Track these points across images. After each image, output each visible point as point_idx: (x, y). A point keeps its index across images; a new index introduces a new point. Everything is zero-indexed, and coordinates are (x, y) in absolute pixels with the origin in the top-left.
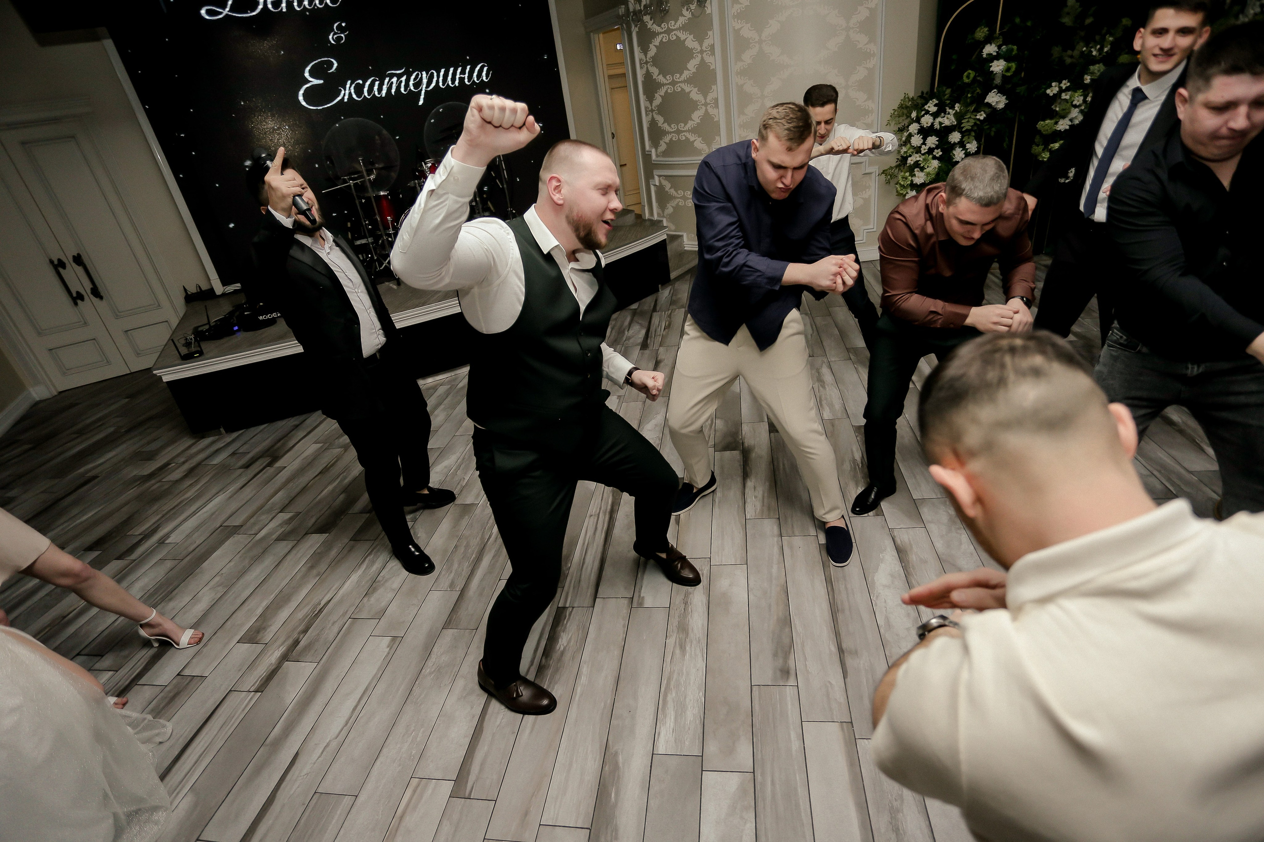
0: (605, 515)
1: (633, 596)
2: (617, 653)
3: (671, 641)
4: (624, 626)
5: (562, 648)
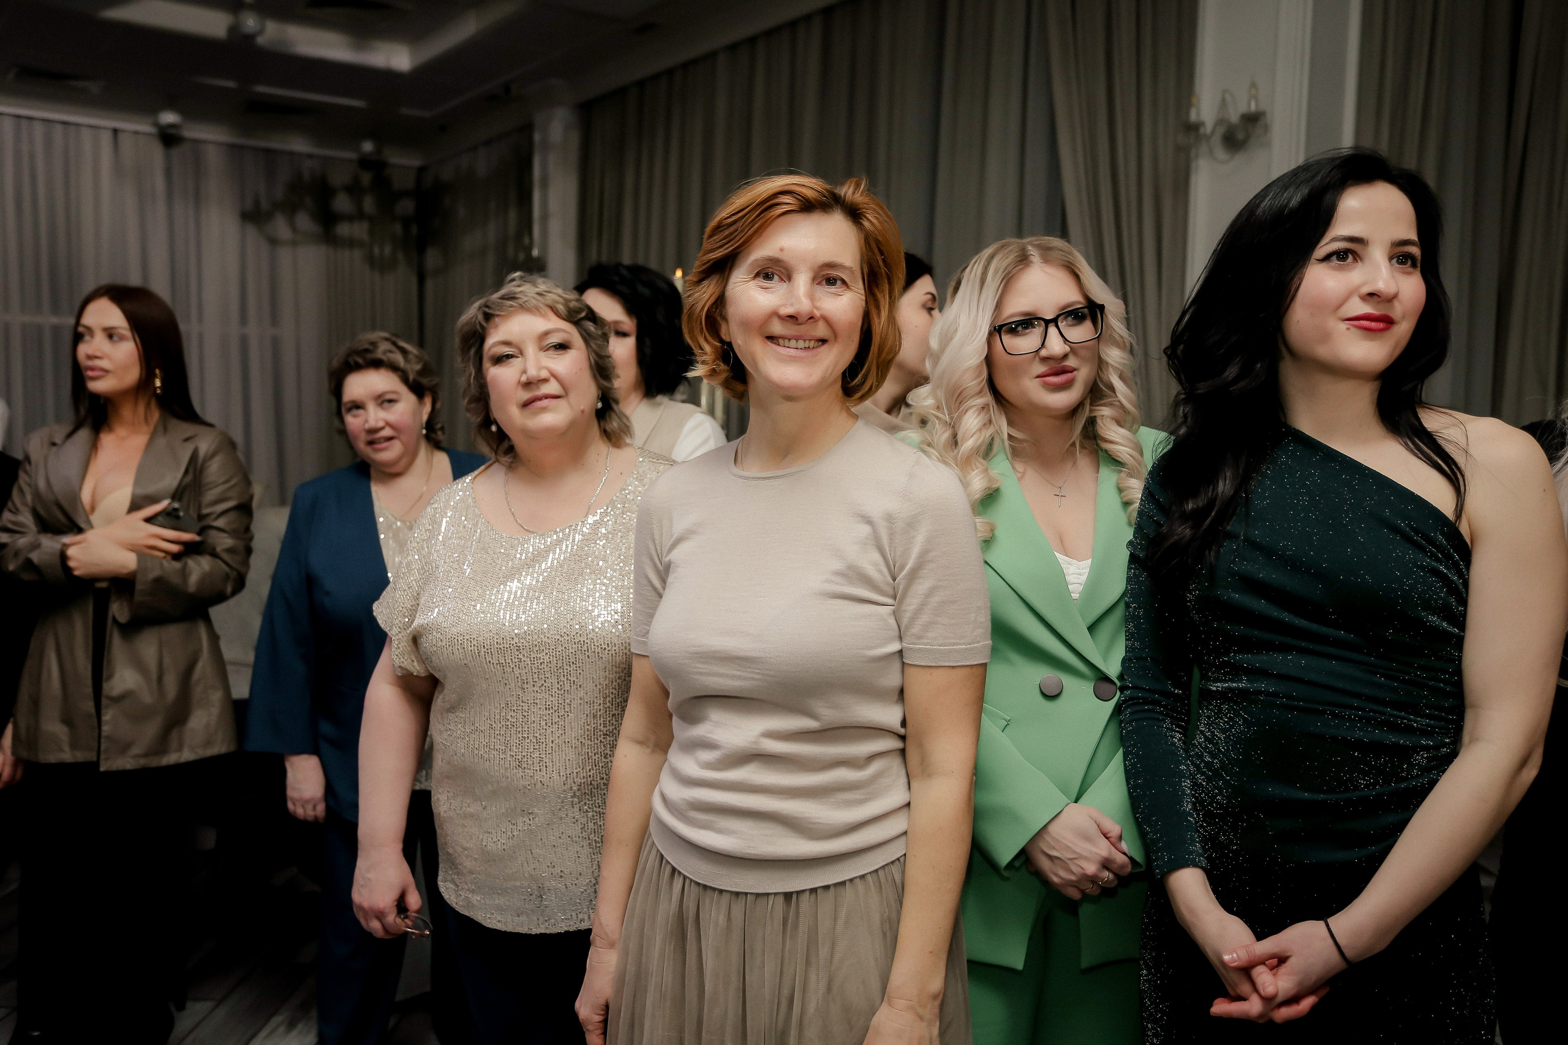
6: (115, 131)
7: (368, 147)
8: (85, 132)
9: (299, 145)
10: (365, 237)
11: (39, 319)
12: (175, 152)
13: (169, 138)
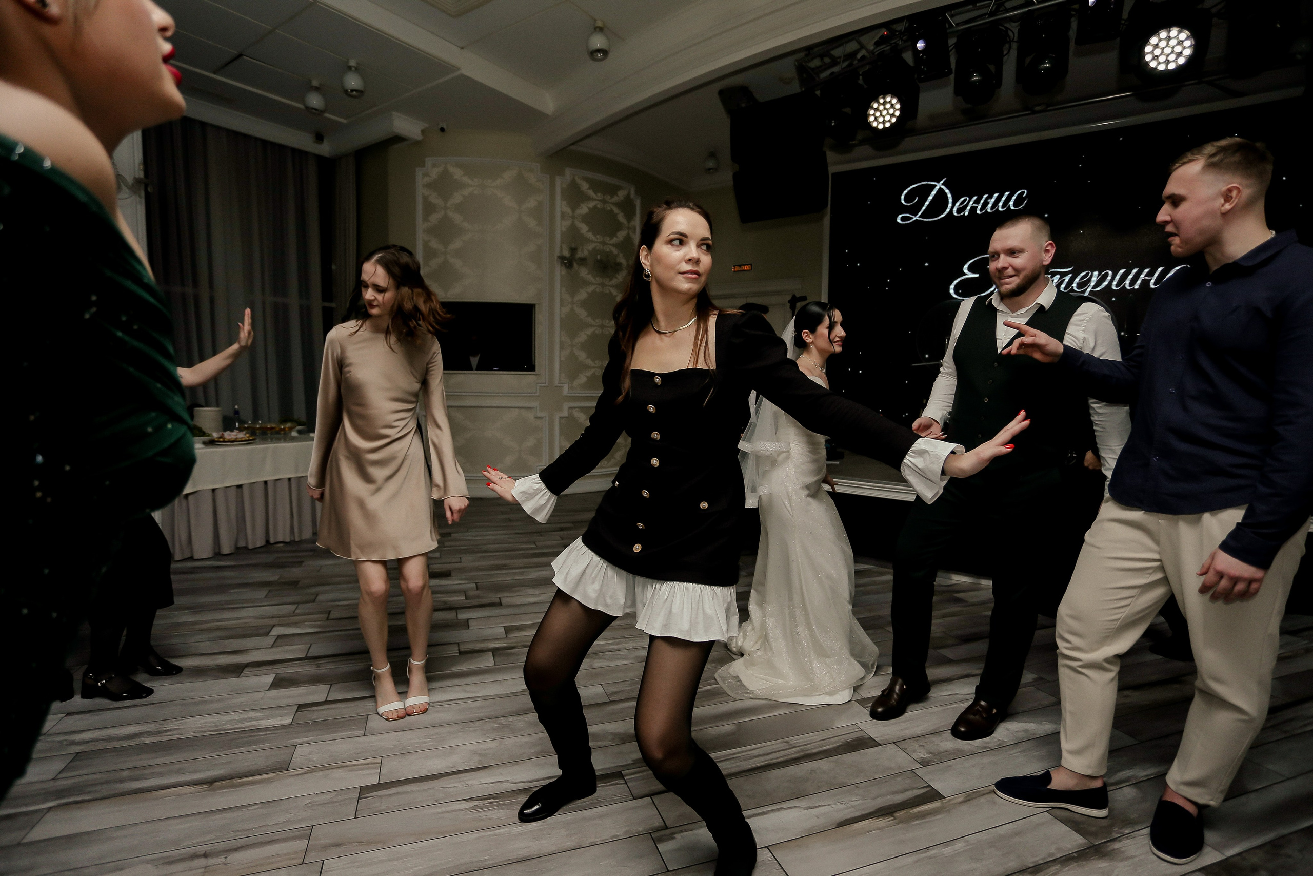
0: (798, 752)
1: (670, 828)
2: (569, 844)
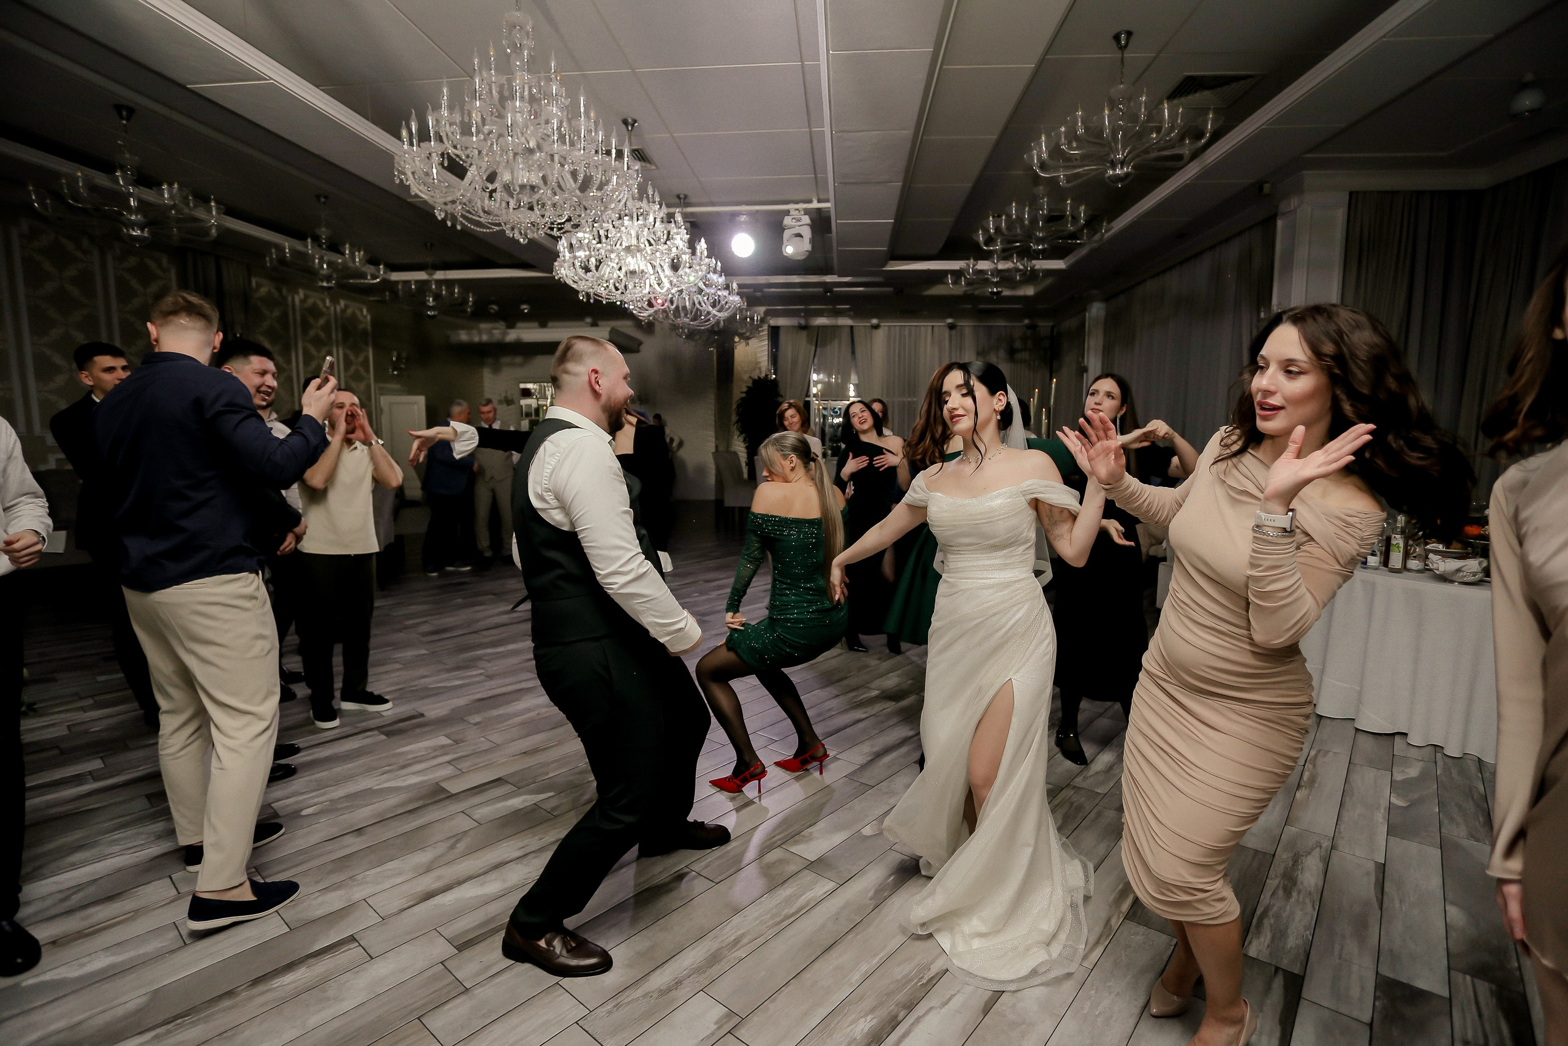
3: (741, 953)
4: (774, 1000)
5: (869, 1018)
6: (933, 326)
7: (1026, 321)
8: (922, 328)
9: (1001, 323)
10: (1027, 357)
11: (904, 399)
12: (953, 332)
13: (951, 327)
